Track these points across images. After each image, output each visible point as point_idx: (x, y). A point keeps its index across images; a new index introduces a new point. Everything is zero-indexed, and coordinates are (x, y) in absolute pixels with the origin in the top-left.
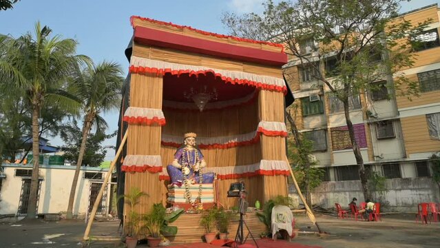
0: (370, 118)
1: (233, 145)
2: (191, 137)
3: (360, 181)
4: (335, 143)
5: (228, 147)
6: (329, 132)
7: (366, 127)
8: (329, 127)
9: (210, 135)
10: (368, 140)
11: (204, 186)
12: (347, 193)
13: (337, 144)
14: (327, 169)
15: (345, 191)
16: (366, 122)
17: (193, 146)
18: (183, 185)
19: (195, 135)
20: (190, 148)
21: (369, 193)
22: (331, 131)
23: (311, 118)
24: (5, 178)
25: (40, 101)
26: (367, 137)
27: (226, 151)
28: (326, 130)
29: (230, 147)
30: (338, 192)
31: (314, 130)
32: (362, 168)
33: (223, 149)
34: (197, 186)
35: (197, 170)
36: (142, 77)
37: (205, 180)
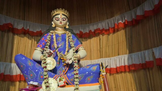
1: (122, 26)
5: (115, 30)
9: (90, 21)
27: (112, 37)
29: (118, 31)
33: (109, 34)
35: (70, 62)
37: (86, 76)
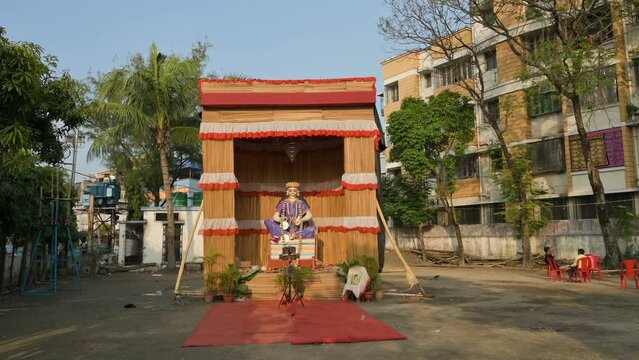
0: (633, 118)
2: (292, 187)
3: (597, 220)
4: (576, 159)
6: (567, 143)
7: (625, 133)
8: (566, 134)
10: (626, 154)
11: (304, 241)
12: (587, 238)
13: (579, 162)
14: (563, 200)
15: (582, 235)
16: (624, 124)
17: (296, 196)
18: (281, 241)
19: (297, 184)
20: (292, 200)
21: (611, 239)
22: (570, 141)
23: (542, 119)
24: (146, 223)
25: (166, 137)
26: (625, 149)
28: (562, 139)
30: (574, 236)
31: (544, 140)
32: (602, 201)
34: (297, 241)
36: (213, 142)
37: (306, 235)
